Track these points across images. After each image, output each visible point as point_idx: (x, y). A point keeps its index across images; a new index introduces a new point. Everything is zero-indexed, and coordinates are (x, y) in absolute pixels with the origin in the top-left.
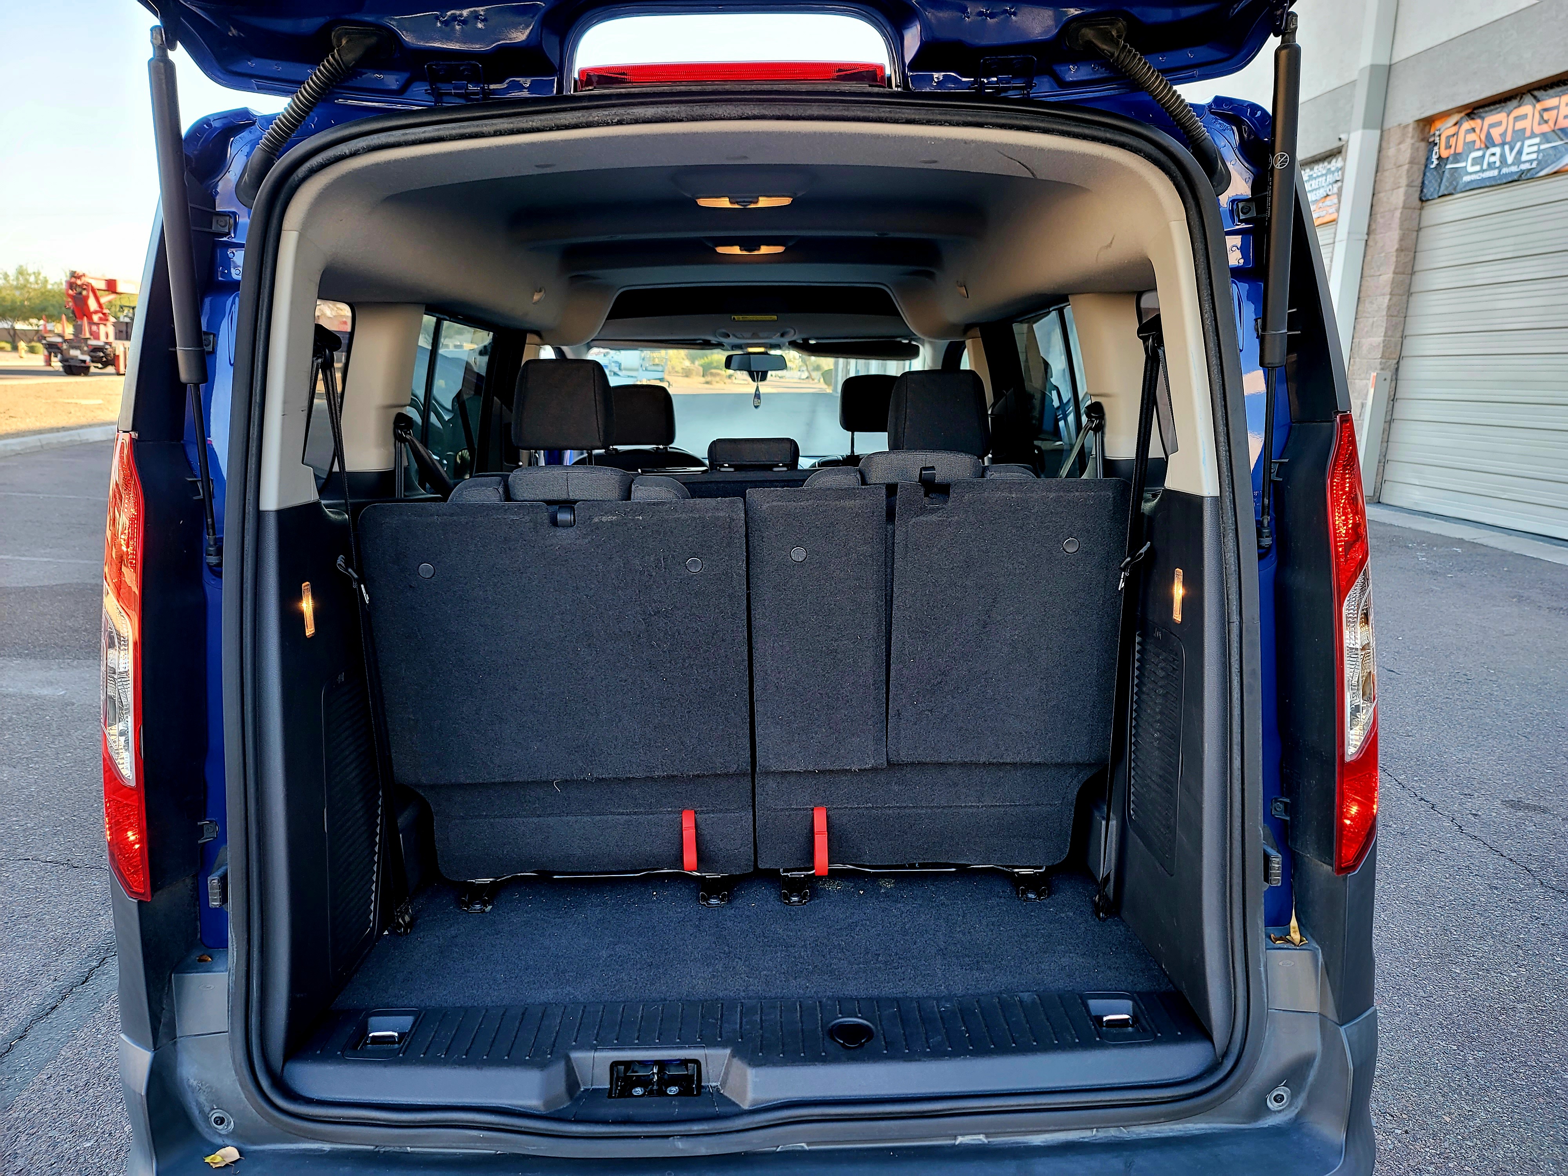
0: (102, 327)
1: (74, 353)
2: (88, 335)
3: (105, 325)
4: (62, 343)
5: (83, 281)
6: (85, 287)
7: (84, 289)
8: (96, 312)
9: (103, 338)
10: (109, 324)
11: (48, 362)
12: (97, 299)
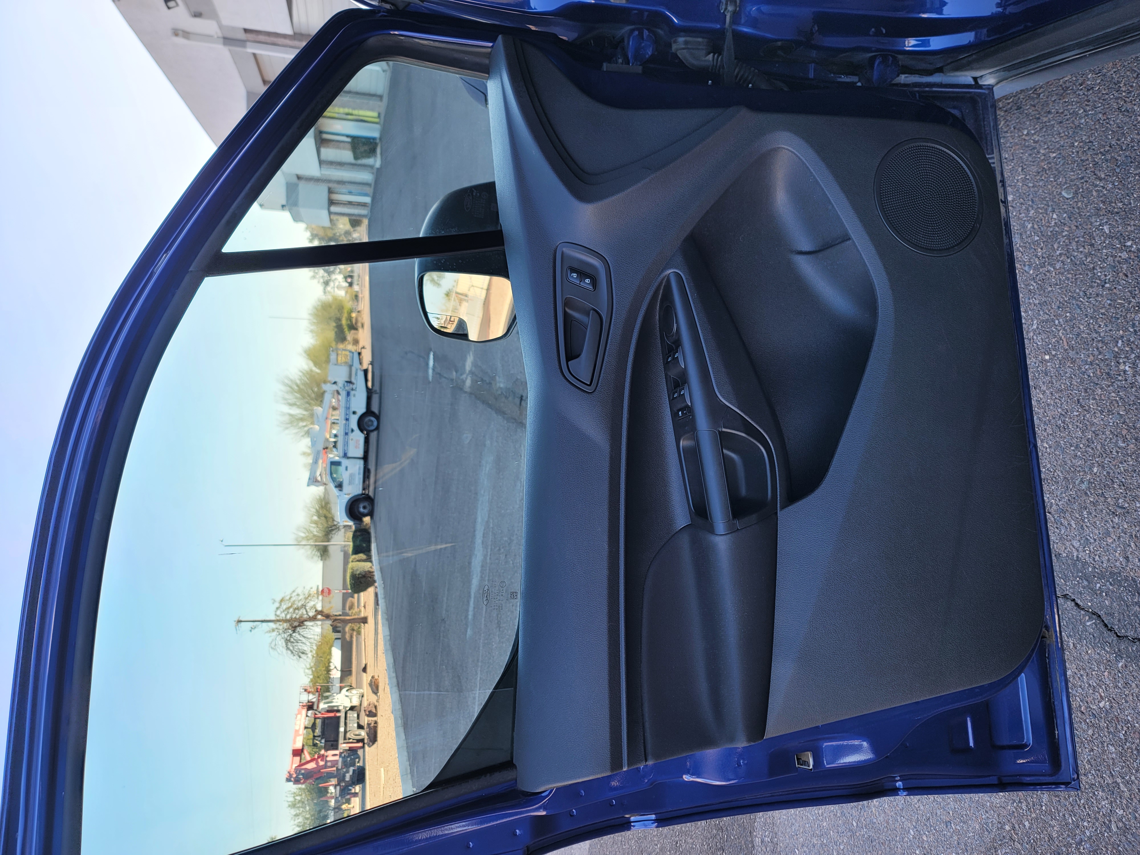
0: (328, 759)
1: (348, 778)
2: (335, 769)
3: (327, 756)
4: (340, 786)
5: (294, 773)
6: (298, 772)
7: (300, 771)
8: (317, 763)
9: (336, 758)
10: (326, 754)
11: (355, 795)
12: (308, 762)
